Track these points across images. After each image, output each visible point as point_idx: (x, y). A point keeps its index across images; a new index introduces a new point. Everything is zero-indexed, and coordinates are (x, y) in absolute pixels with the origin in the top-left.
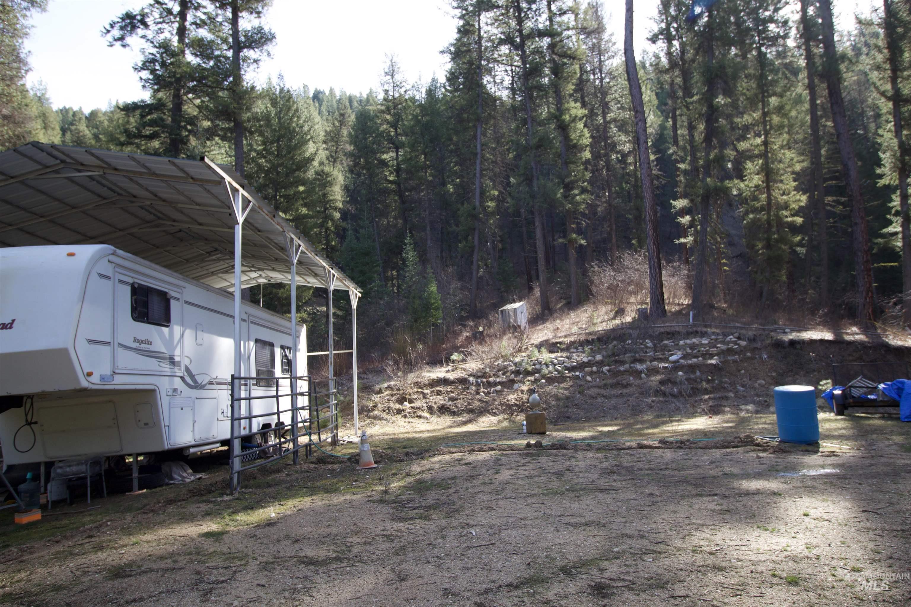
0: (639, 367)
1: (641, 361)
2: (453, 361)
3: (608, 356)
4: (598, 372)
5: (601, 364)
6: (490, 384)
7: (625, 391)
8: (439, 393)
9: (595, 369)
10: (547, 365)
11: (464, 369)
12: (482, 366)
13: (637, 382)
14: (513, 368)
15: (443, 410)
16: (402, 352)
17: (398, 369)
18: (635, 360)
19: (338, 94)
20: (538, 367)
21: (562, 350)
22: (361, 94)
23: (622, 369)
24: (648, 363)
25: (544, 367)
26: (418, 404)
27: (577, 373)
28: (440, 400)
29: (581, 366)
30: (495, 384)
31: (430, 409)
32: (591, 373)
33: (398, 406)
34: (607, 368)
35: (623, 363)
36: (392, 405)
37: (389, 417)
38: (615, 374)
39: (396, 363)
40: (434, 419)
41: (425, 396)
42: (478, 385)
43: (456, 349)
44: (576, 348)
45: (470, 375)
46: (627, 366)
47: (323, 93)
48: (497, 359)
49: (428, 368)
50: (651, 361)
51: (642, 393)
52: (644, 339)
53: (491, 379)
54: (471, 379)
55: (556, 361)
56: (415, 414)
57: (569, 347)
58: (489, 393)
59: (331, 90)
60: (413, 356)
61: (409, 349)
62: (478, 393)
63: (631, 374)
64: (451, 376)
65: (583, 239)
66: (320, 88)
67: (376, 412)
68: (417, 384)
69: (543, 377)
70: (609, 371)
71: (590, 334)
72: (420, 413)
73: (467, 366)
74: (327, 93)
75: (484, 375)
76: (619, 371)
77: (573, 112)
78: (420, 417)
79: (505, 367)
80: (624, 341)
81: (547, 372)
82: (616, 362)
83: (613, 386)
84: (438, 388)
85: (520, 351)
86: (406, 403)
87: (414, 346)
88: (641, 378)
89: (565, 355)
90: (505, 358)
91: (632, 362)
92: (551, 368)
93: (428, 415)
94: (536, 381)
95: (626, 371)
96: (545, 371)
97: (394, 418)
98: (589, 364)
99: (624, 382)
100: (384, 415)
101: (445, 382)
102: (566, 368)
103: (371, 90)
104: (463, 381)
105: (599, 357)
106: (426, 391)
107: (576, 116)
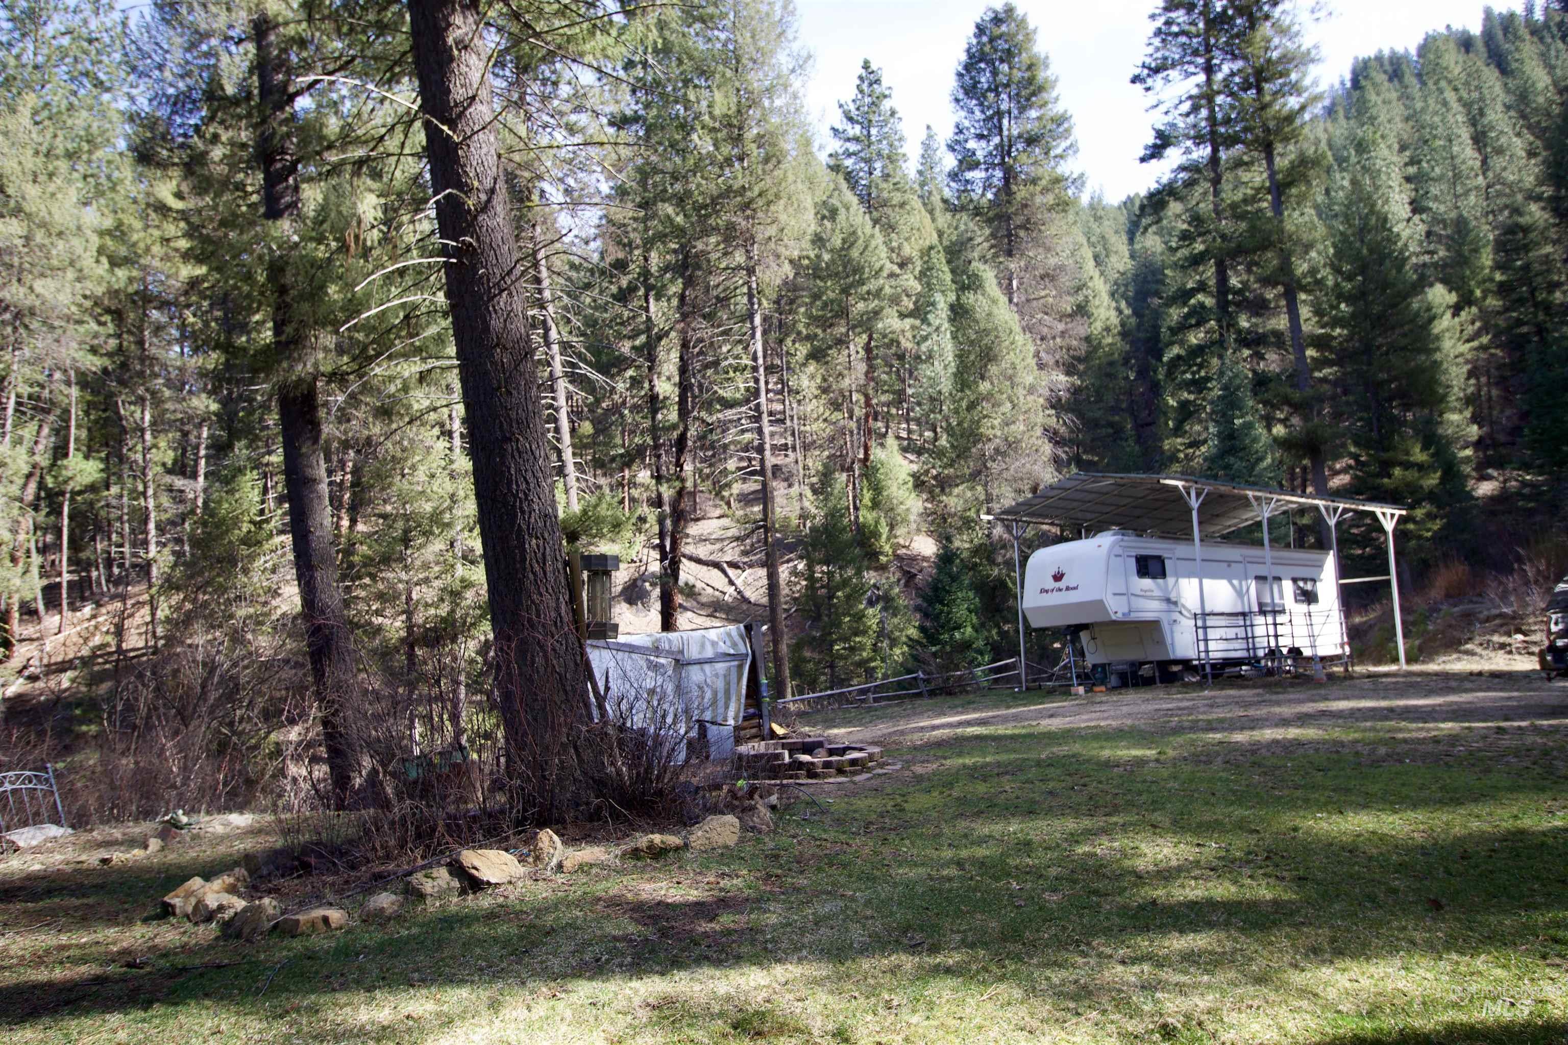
26: (1536, 637)
86: (1518, 636)
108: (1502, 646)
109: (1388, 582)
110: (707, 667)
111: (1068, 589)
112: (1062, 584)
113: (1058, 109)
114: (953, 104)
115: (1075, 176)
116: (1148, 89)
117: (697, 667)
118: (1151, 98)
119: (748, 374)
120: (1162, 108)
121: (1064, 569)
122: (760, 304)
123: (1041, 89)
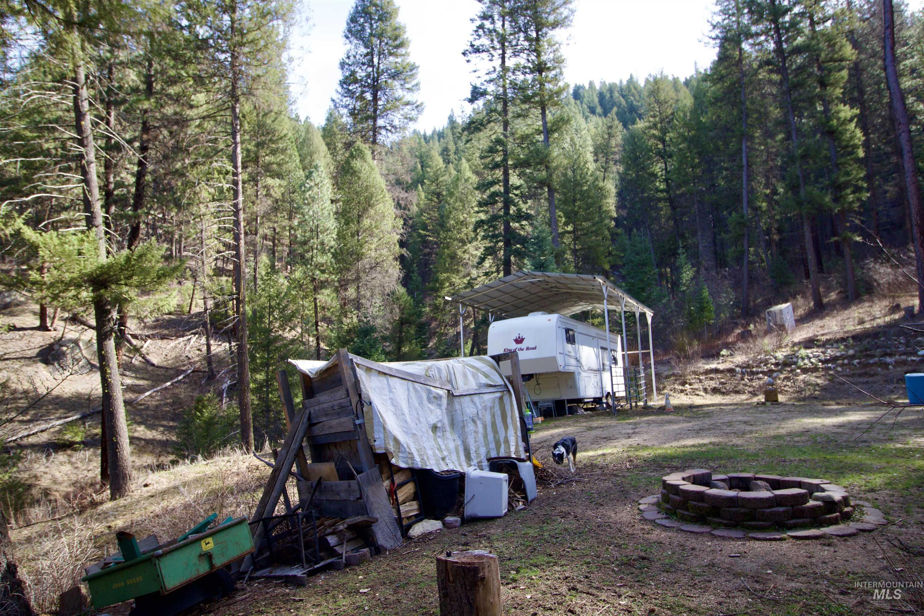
0: (888, 360)
1: (891, 355)
2: (723, 356)
3: (861, 352)
4: (849, 364)
5: (853, 357)
6: (753, 373)
7: (871, 379)
8: (711, 379)
9: (846, 361)
10: (803, 359)
11: (732, 362)
12: (746, 360)
13: (885, 372)
14: (773, 361)
15: (715, 391)
16: (682, 349)
17: (680, 361)
18: (886, 354)
19: (598, 86)
20: (794, 360)
21: (818, 346)
22: (621, 82)
23: (871, 361)
24: (897, 357)
25: (800, 361)
26: (696, 386)
27: (830, 365)
28: (713, 384)
29: (834, 359)
30: (758, 373)
31: (705, 390)
32: (842, 365)
33: (681, 387)
34: (857, 361)
35: (873, 356)
36: (676, 386)
37: (675, 394)
38: (864, 365)
39: (678, 357)
40: (708, 396)
41: (701, 381)
42: (743, 373)
43: (727, 346)
44: (832, 345)
45: (737, 366)
46: (876, 359)
47: (583, 87)
48: (759, 354)
49: (703, 361)
50: (900, 355)
51: (886, 381)
52: (899, 336)
53: (754, 369)
54: (738, 369)
55: (811, 355)
56: (694, 392)
57: (824, 345)
58: (752, 379)
59: (591, 84)
60: (690, 352)
61: (687, 348)
62: (742, 379)
63: (879, 366)
64: (721, 367)
65: (859, 236)
66: (580, 83)
67: (666, 391)
68: (695, 373)
69: (799, 368)
70: (858, 363)
71: (846, 332)
72: (697, 392)
73: (735, 360)
74: (587, 87)
75: (748, 366)
76: (869, 364)
77: (842, 115)
78: (698, 395)
79: (767, 360)
80: (878, 338)
81: (802, 364)
82: (867, 356)
83: (860, 375)
84: (711, 376)
85: (780, 347)
86: (687, 386)
87: (690, 344)
88: (888, 369)
89: (821, 350)
90: (766, 353)
91: (882, 356)
92: (806, 361)
93: (703, 394)
94: (792, 371)
95: (875, 363)
96: (801, 363)
97: (679, 395)
98: (842, 357)
99: (872, 372)
100: (671, 393)
101: (716, 371)
102: (820, 361)
103: (631, 76)
104: (731, 371)
105: (851, 352)
106: (701, 377)
107: (845, 120)
108: (682, 391)
109: (649, 353)
110: (476, 398)
111: (528, 349)
112: (523, 345)
113: (411, 59)
114: (344, 39)
115: (418, 103)
116: (468, 61)
117: (467, 399)
118: (471, 66)
119: (230, 177)
120: (477, 74)
121: (523, 335)
122: (241, 125)
123: (401, 45)
